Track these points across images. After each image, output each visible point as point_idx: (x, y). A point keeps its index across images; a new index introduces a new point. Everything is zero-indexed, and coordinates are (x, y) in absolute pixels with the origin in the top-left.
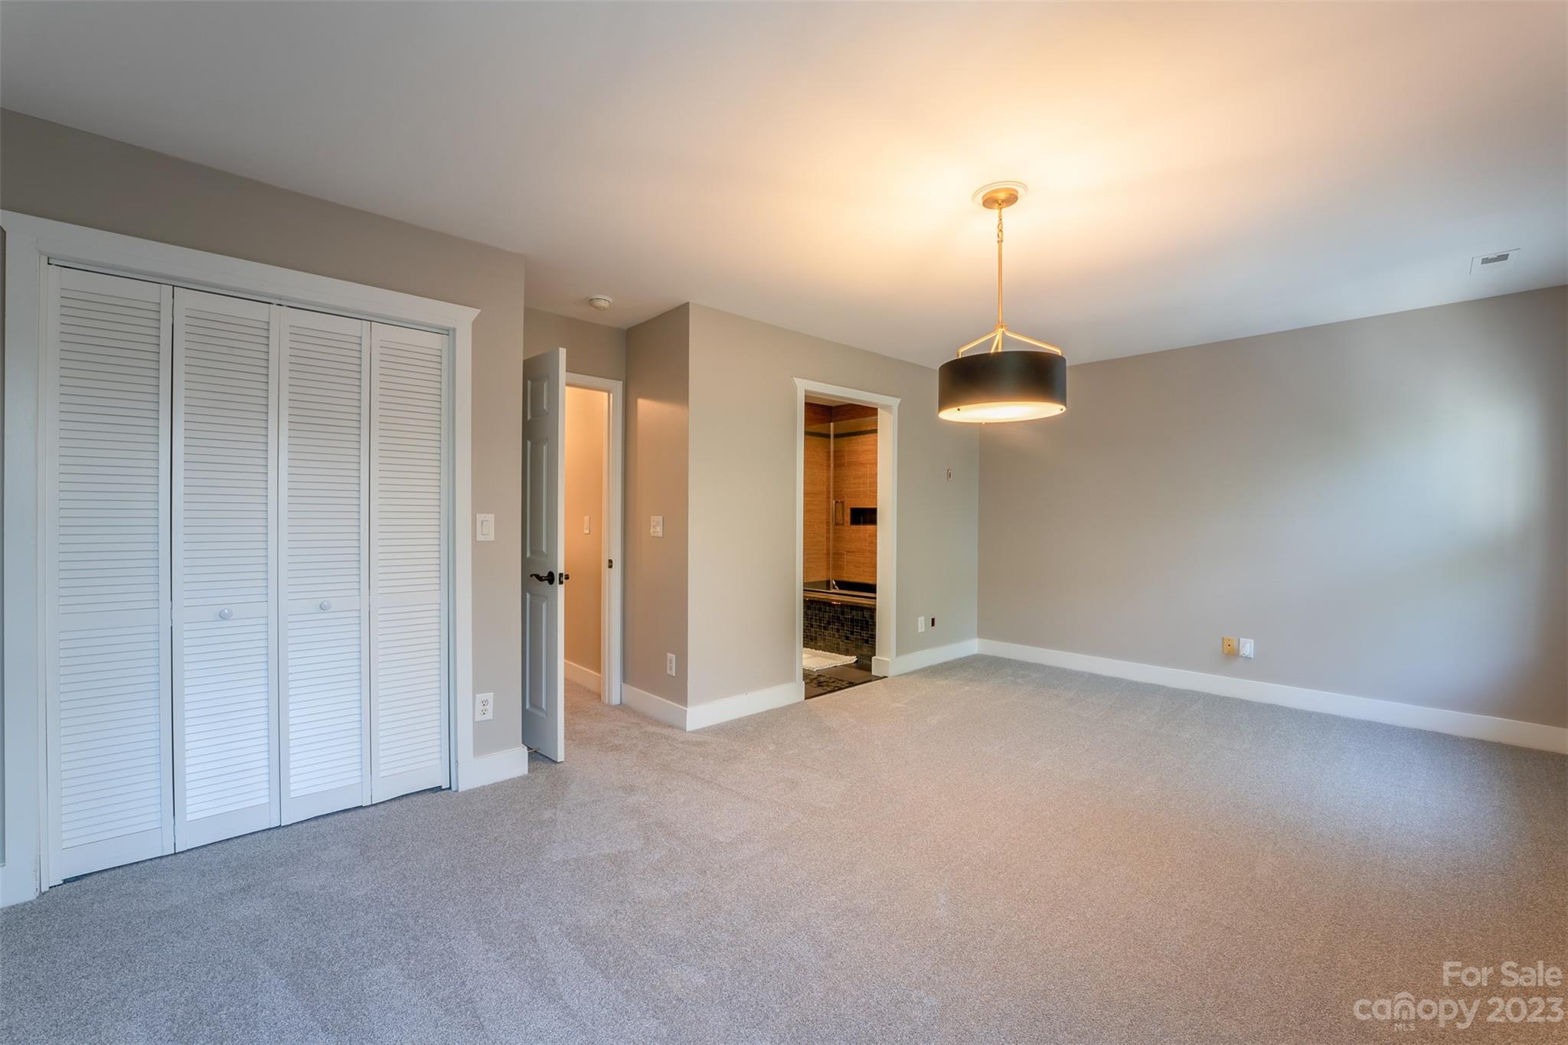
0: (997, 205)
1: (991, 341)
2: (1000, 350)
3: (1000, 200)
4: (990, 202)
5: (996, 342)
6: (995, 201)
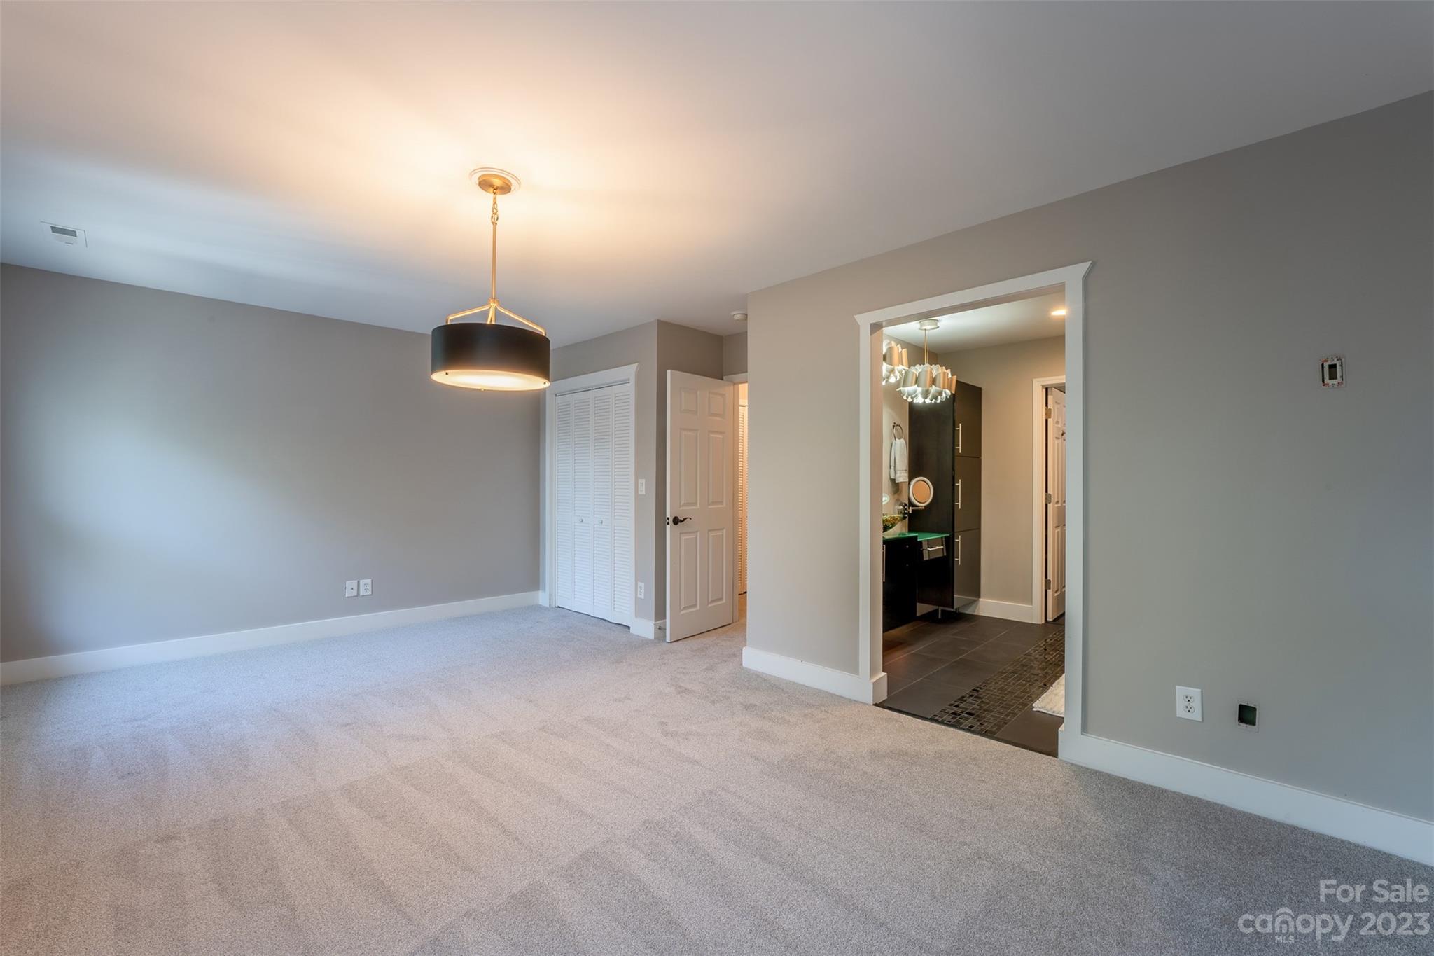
0: (491, 190)
1: (487, 312)
2: (493, 323)
3: (496, 185)
4: (485, 184)
5: (491, 314)
6: (491, 186)
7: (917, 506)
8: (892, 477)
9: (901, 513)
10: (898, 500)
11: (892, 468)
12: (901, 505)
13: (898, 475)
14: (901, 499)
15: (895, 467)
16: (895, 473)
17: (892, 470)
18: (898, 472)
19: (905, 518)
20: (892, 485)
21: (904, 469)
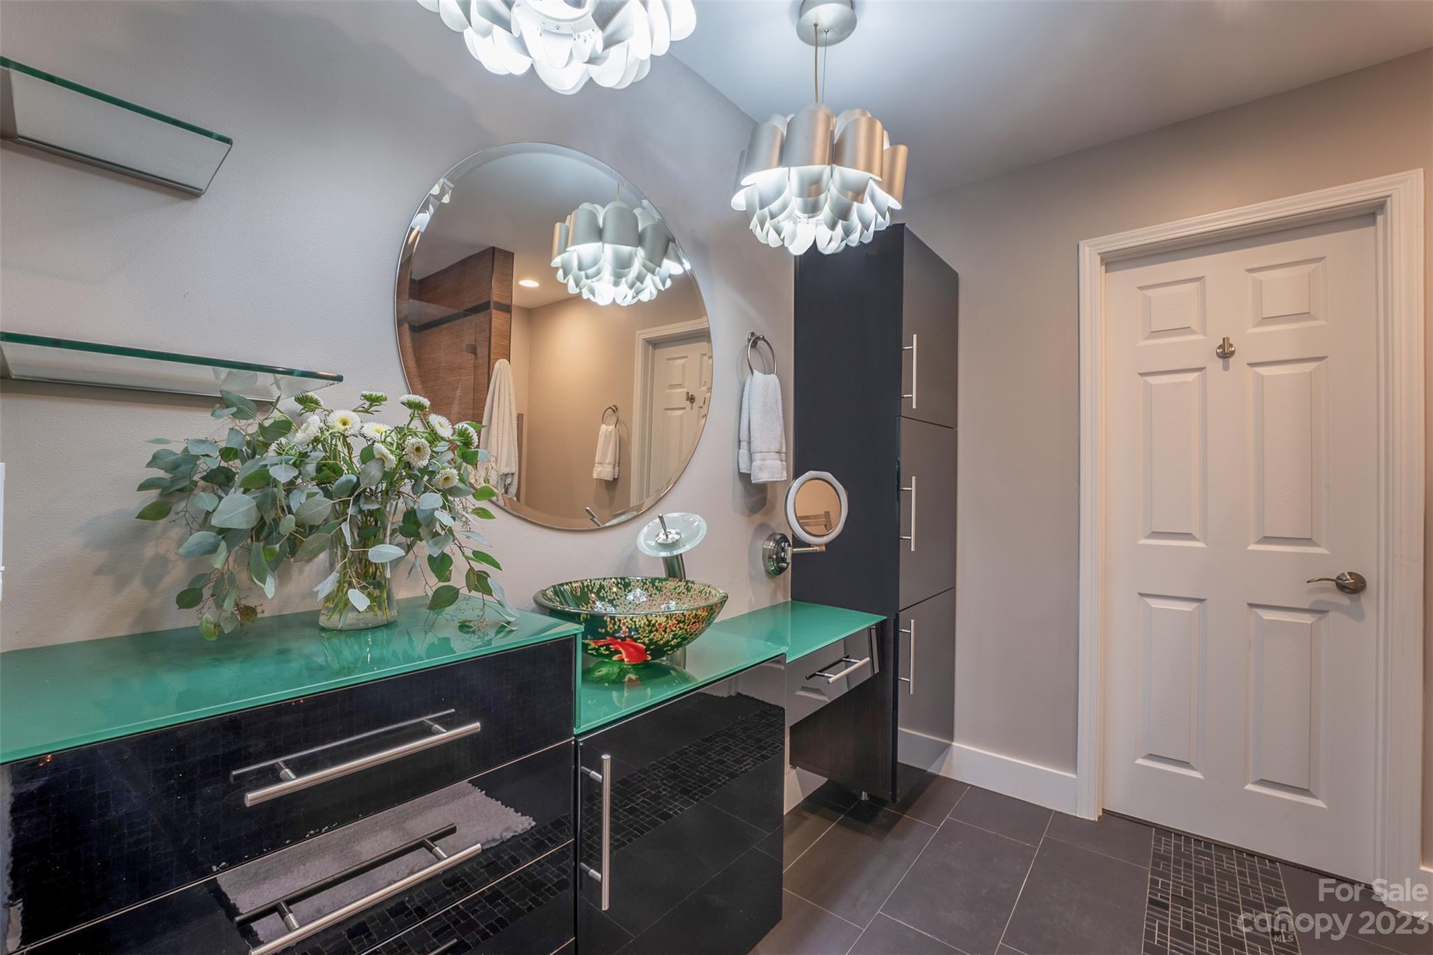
7: (809, 545)
8: (743, 470)
9: (770, 558)
10: (762, 527)
11: (744, 445)
12: (770, 538)
13: (757, 463)
14: (773, 525)
15: (749, 443)
16: (751, 460)
17: (744, 451)
18: (757, 456)
19: (781, 570)
20: (745, 487)
21: (775, 447)
